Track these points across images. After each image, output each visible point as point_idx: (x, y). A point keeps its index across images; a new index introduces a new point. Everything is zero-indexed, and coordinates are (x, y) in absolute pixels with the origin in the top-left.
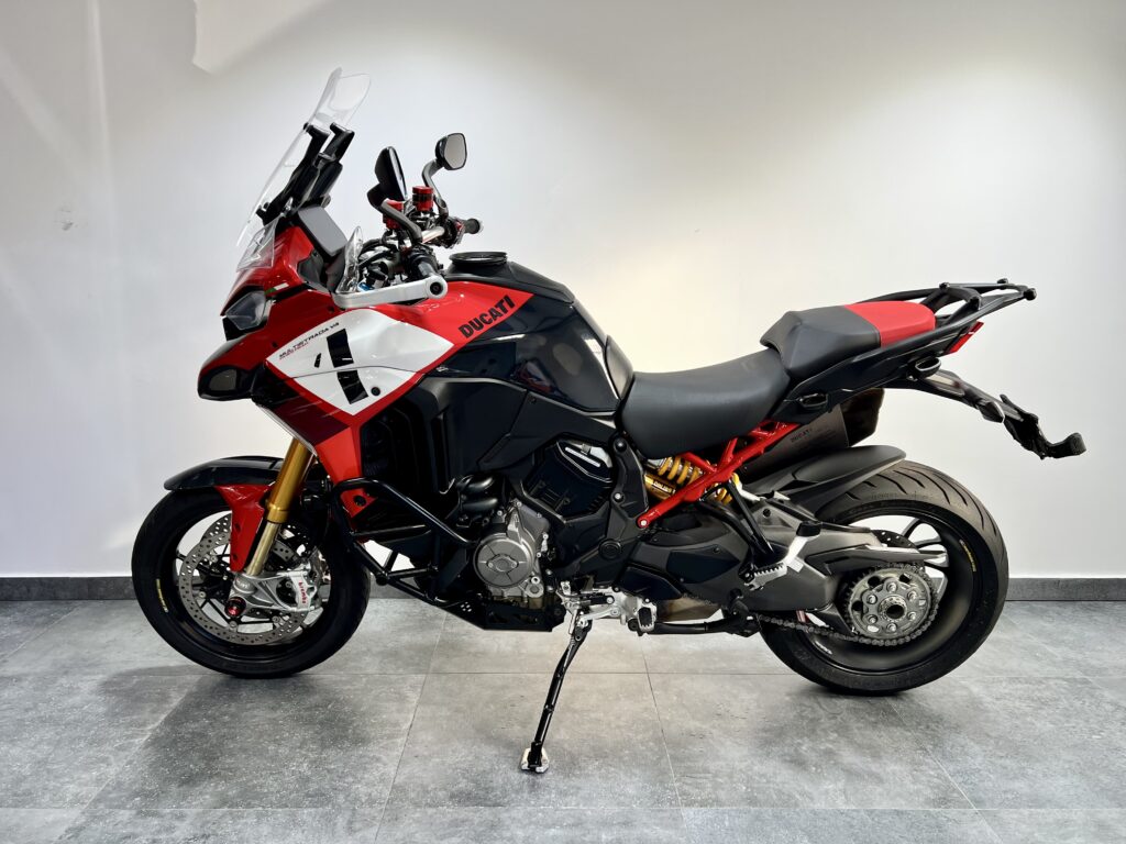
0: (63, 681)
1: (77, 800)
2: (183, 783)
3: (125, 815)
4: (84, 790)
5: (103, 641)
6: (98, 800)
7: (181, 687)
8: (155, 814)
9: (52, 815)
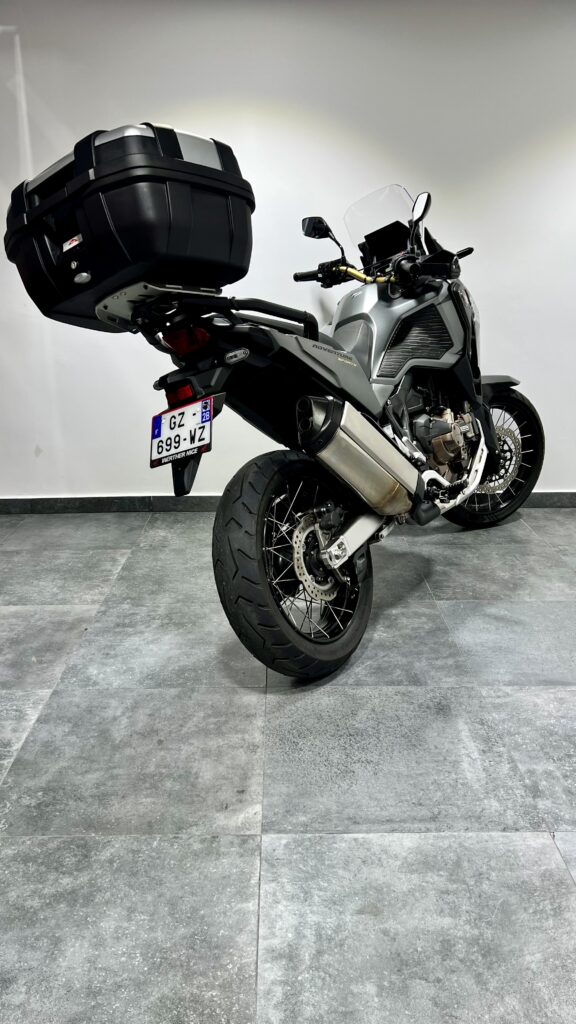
0: (46, 553)
1: (94, 602)
2: (149, 594)
3: (126, 606)
4: (96, 598)
5: (57, 534)
6: (106, 601)
7: (122, 555)
8: (142, 606)
9: (86, 607)
